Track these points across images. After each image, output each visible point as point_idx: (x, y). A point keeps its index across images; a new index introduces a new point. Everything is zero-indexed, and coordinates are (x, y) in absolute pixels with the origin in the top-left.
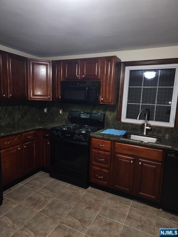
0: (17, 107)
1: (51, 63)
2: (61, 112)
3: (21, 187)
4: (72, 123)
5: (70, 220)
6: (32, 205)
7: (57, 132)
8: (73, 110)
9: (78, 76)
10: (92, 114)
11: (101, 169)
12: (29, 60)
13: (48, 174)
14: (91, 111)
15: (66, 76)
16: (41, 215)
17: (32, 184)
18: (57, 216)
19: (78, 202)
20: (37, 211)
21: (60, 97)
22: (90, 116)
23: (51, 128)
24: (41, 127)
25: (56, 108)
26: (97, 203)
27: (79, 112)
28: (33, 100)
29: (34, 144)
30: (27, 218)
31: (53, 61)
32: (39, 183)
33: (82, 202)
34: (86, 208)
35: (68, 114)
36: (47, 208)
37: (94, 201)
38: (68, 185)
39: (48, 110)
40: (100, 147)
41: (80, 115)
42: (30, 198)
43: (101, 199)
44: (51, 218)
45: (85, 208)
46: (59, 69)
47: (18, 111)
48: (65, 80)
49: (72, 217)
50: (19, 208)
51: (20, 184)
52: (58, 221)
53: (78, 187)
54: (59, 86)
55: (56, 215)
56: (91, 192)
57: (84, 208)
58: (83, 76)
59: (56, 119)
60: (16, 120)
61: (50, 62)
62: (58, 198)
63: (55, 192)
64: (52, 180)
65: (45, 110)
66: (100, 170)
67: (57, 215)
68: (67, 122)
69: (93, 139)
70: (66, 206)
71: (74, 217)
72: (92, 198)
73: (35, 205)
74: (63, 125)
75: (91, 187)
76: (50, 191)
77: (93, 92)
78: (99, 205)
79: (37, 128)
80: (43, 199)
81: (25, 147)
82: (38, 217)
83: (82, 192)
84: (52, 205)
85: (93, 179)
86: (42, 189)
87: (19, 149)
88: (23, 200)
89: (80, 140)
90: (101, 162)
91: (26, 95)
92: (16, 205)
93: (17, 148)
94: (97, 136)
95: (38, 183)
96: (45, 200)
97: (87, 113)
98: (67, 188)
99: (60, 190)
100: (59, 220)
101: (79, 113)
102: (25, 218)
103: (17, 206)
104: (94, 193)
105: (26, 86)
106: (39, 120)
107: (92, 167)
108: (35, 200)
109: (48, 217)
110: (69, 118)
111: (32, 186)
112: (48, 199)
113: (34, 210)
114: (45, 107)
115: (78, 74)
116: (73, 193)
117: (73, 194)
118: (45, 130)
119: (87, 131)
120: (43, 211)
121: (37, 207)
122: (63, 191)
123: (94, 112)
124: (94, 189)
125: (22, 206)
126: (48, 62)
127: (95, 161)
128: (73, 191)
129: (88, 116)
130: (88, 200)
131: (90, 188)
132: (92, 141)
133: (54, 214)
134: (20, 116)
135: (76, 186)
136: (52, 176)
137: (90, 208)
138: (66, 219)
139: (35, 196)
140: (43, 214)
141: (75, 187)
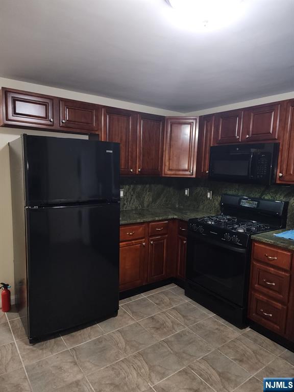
0: (148, 186)
1: (198, 121)
2: (209, 196)
3: (144, 300)
4: (226, 214)
5: (203, 367)
6: (154, 328)
7: (197, 226)
8: (230, 192)
9: (238, 137)
10: (261, 201)
11: (269, 300)
12: (167, 119)
13: (183, 291)
14: (262, 195)
15: (220, 138)
16: (162, 345)
17: (158, 299)
18: (184, 355)
19: (223, 346)
20: (159, 338)
21: (207, 172)
22: (258, 205)
23: (190, 219)
24: (175, 217)
25: (202, 188)
26: (256, 357)
27: (238, 196)
28: (169, 176)
29: (165, 240)
30: (143, 344)
31: (200, 117)
32: (168, 300)
33: (229, 347)
34: (235, 360)
35: (220, 199)
36: (173, 339)
37: (252, 353)
38: (212, 315)
39: (190, 193)
40: (269, 260)
41: (240, 202)
42: (152, 318)
43: (267, 354)
44: (176, 355)
45: (233, 358)
46: (209, 129)
47: (149, 192)
48: (217, 145)
49: (208, 365)
50: (136, 326)
51: (143, 296)
52: (186, 363)
53: (227, 322)
54: (207, 155)
55: (184, 352)
56: (248, 337)
57: (230, 358)
58: (248, 136)
59: (201, 207)
60: (146, 204)
61: (196, 119)
62: (192, 329)
63: (190, 319)
64: (187, 300)
65: (186, 191)
66: (267, 301)
67: (186, 354)
68: (218, 211)
69: (256, 244)
70: (201, 346)
71: (211, 366)
72: (248, 347)
73: (158, 329)
74: (208, 217)
75: (250, 329)
76: (181, 316)
77: (262, 163)
78: (259, 361)
79: (170, 217)
80: (169, 324)
81: (152, 242)
82: (159, 348)
83: (232, 332)
84: (181, 336)
85: (254, 314)
86: (171, 310)
87: (144, 244)
88: (143, 317)
89: (233, 244)
90: (269, 287)
91: (159, 170)
92: (134, 322)
93: (141, 243)
94: (264, 240)
95: (166, 299)
96: (173, 326)
97: (253, 199)
98: (207, 318)
99: (197, 318)
100: (186, 361)
101: (238, 198)
102: (141, 343)
103: (134, 324)
104: (255, 341)
105: (160, 156)
106: (177, 206)
107: (252, 292)
108: (158, 322)
109: (172, 352)
110: (221, 206)
111: (157, 302)
112: (175, 327)
113: (154, 336)
114: (187, 188)
115: (238, 134)
116: (217, 329)
117: (216, 331)
118: (181, 222)
119: (248, 230)
120: (167, 342)
121: (159, 332)
122: (201, 321)
123: (266, 198)
124: (255, 334)
125: (140, 325)
126: (194, 119)
127: (258, 284)
128: (217, 327)
129: (254, 204)
130: (241, 347)
131: (248, 329)
132: (255, 248)
133: (182, 351)
134: (151, 200)
135: (224, 320)
136: (188, 294)
137: (241, 361)
138: (198, 364)
139: (160, 316)
140: (165, 345)
141: (222, 321)
